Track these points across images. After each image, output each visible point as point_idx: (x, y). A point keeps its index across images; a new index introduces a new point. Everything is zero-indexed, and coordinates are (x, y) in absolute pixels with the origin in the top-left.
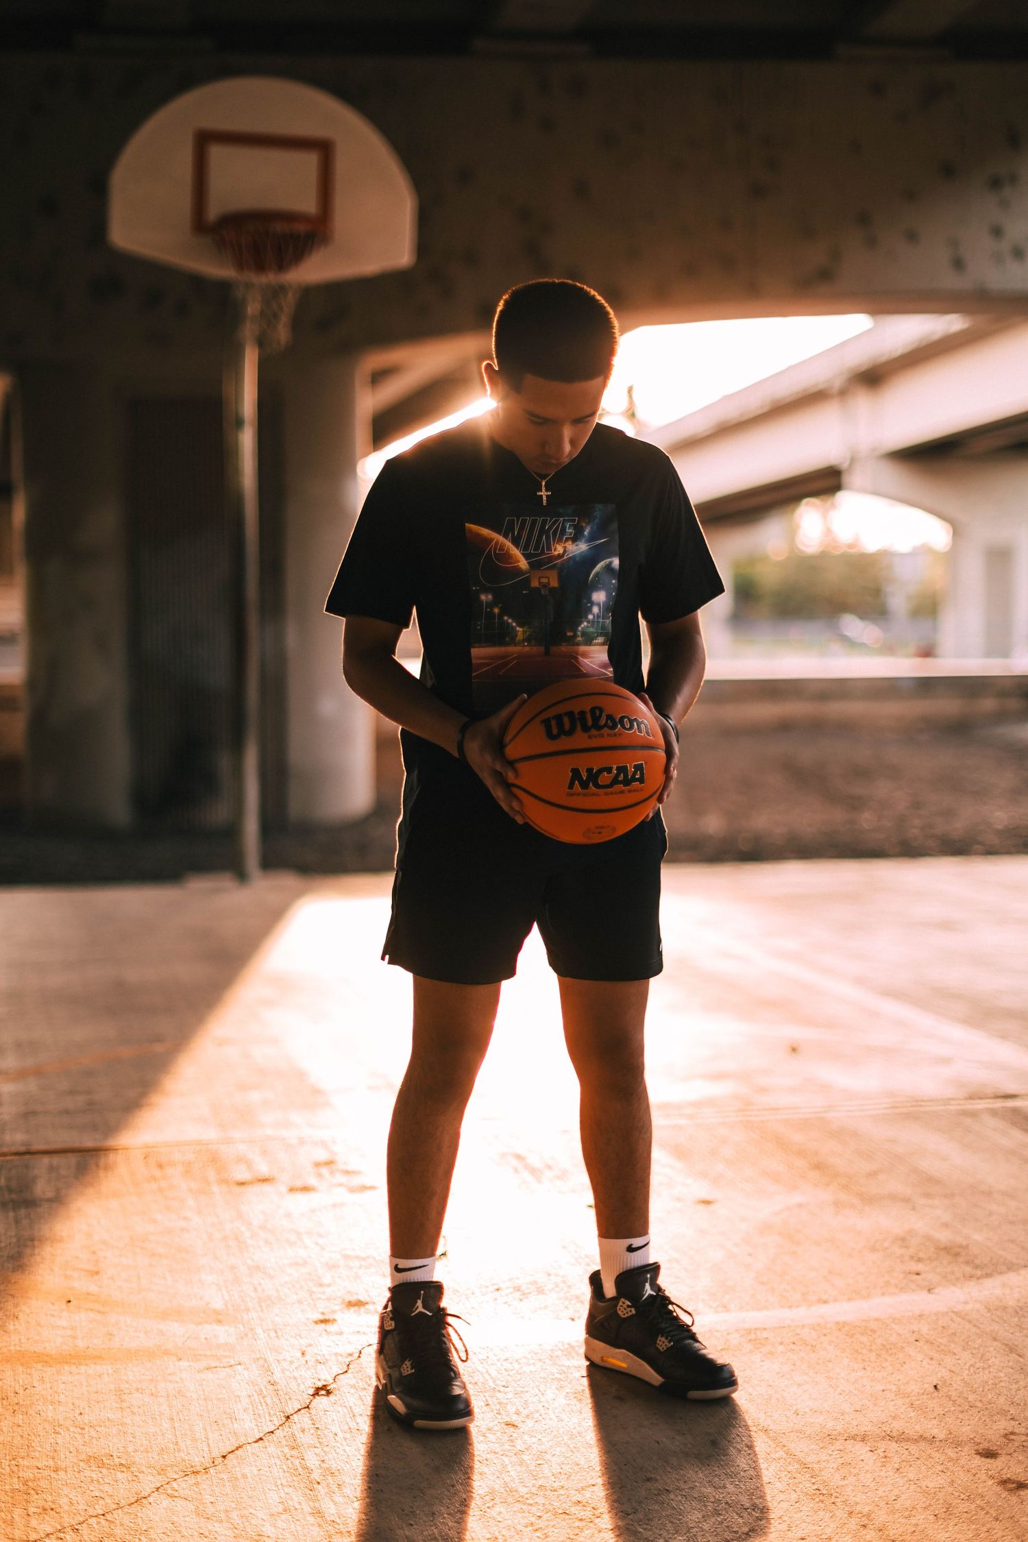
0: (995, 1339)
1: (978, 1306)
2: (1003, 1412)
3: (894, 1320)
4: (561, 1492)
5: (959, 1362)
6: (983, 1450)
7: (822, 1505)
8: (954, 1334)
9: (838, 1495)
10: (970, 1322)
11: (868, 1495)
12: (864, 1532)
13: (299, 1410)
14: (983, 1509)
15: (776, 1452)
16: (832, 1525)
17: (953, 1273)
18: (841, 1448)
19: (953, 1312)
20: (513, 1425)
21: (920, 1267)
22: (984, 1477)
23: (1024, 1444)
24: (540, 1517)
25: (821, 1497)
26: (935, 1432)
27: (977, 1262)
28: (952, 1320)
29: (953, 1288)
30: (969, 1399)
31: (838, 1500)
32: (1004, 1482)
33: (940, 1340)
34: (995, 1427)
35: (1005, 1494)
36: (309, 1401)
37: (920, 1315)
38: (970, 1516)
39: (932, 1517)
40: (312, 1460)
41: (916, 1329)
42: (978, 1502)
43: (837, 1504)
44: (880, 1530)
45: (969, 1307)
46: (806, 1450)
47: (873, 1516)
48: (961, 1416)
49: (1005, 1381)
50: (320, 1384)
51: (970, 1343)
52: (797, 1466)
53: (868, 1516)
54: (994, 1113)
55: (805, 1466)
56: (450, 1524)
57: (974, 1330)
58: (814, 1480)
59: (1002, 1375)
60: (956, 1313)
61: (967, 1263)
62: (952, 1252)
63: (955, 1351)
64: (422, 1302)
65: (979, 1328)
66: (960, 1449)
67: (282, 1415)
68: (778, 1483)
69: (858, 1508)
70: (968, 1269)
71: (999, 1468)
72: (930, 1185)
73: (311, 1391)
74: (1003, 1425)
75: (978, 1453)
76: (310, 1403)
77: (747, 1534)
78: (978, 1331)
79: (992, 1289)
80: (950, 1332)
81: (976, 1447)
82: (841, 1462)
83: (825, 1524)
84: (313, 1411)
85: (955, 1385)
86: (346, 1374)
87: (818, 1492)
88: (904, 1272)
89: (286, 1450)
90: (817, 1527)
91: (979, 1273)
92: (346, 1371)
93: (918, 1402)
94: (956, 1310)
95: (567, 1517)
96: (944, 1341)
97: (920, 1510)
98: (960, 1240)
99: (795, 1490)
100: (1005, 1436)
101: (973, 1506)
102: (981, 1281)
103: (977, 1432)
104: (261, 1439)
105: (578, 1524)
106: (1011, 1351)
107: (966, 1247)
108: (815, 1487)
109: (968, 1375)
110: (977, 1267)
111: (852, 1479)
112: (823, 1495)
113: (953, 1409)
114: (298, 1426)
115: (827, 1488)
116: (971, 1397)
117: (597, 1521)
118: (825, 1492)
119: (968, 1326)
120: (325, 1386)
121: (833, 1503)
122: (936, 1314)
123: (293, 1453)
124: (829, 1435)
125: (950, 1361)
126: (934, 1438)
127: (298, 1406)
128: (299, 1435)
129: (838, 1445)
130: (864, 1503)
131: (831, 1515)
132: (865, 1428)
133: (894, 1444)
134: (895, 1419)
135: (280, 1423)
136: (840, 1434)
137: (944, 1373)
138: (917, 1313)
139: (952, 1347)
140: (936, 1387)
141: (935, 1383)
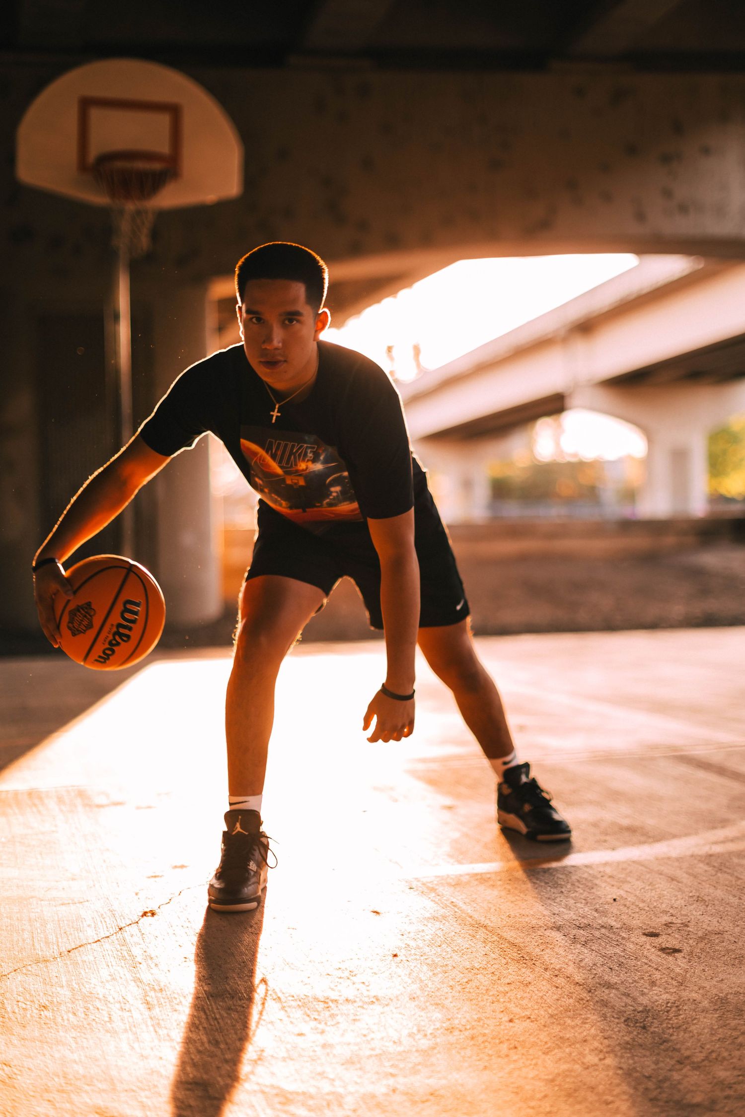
0: (661, 874)
1: (648, 858)
2: (665, 912)
3: (586, 866)
5: (633, 887)
6: (649, 932)
7: (525, 966)
8: (631, 872)
9: (537, 959)
10: (643, 866)
11: (560, 959)
12: (556, 979)
13: (132, 924)
14: (646, 964)
15: (492, 938)
16: (531, 976)
17: (631, 840)
18: (542, 934)
19: (630, 861)
21: (606, 838)
22: (648, 947)
23: (680, 928)
25: (524, 961)
26: (613, 923)
27: (650, 835)
28: (629, 865)
29: (631, 848)
30: (639, 906)
31: (537, 962)
32: (663, 949)
33: (620, 876)
34: (658, 920)
35: (664, 955)
36: (138, 919)
38: (636, 968)
39: (608, 970)
40: (137, 951)
41: (602, 870)
42: (643, 961)
43: (536, 964)
44: (568, 977)
45: (644, 858)
46: (515, 936)
47: (563, 970)
48: (633, 915)
49: (667, 896)
50: (148, 910)
51: (642, 877)
52: (507, 945)
53: (559, 970)
55: (514, 945)
57: (645, 870)
58: (519, 952)
59: (665, 893)
60: (633, 862)
61: (642, 835)
62: (632, 830)
63: (630, 881)
64: (240, 825)
66: (631, 932)
67: (116, 927)
68: (493, 955)
69: (552, 966)
70: (643, 839)
71: (660, 942)
72: (616, 796)
73: (141, 914)
74: (666, 918)
75: (644, 934)
77: (467, 982)
78: (648, 870)
79: (660, 848)
80: (628, 871)
81: (643, 932)
82: (541, 942)
83: (526, 976)
84: (139, 925)
85: (629, 899)
87: (522, 958)
88: (595, 841)
89: (118, 946)
90: (520, 978)
91: (651, 840)
92: (168, 903)
93: (601, 909)
94: (632, 860)
96: (623, 876)
97: (599, 966)
98: (637, 824)
99: (504, 958)
100: (666, 925)
101: (639, 963)
102: (652, 844)
103: (645, 924)
104: (99, 941)
106: (673, 880)
107: (642, 828)
108: (521, 955)
109: (639, 893)
110: (649, 837)
111: (548, 951)
112: (526, 960)
113: (627, 911)
114: (128, 933)
115: (529, 956)
116: (641, 905)
118: (527, 958)
119: (641, 868)
120: (152, 911)
121: (534, 964)
122: (618, 862)
123: (123, 948)
124: (533, 928)
125: (627, 887)
126: (612, 927)
127: (129, 922)
128: (128, 938)
129: (539, 933)
130: (557, 964)
131: (531, 970)
132: (560, 923)
133: (582, 931)
134: (583, 917)
135: (115, 931)
136: (541, 927)
137: (622, 893)
138: (604, 862)
139: (629, 879)
140: (615, 900)
141: (615, 898)
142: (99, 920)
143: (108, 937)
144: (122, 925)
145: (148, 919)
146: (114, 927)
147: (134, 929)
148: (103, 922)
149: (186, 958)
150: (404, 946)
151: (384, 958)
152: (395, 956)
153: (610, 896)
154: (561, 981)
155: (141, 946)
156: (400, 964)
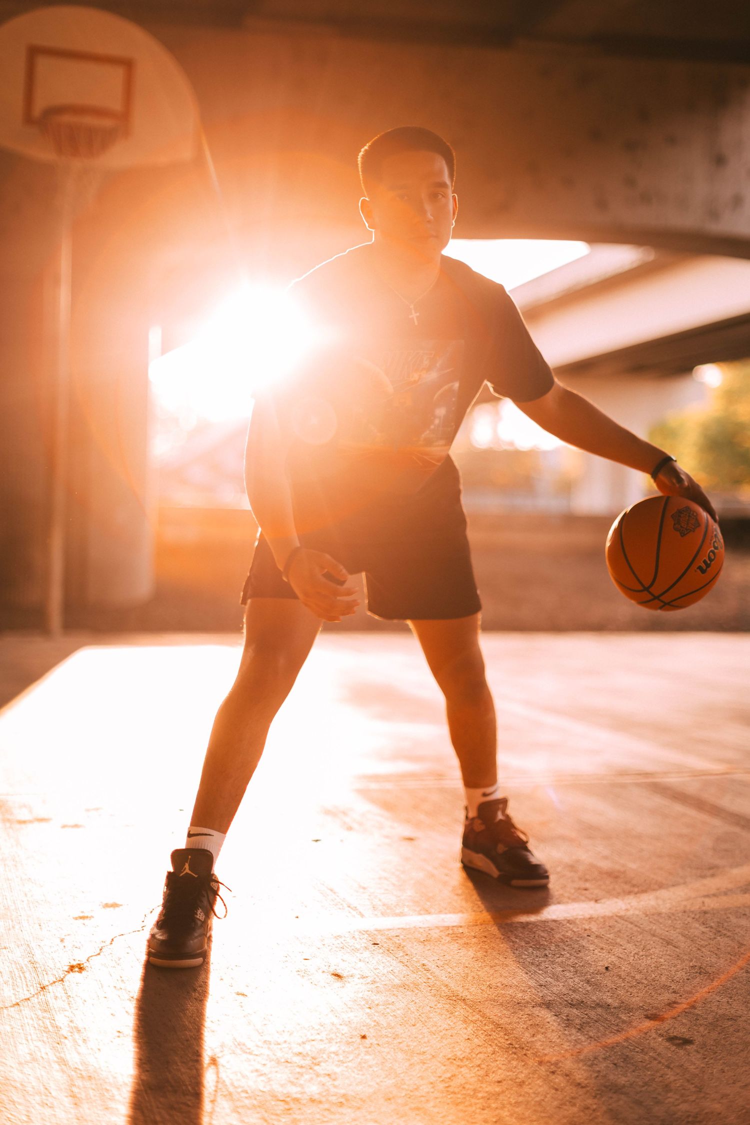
0: (654, 935)
1: (637, 912)
2: (666, 987)
3: (569, 921)
4: (285, 1045)
5: (625, 951)
6: (652, 1014)
7: (515, 1056)
8: (620, 931)
9: (529, 1048)
10: (632, 923)
11: (554, 1048)
12: (553, 1077)
13: (54, 982)
14: (655, 1059)
15: (473, 1016)
16: (524, 1072)
17: (614, 889)
18: (530, 1013)
19: (617, 916)
20: (243, 995)
21: (587, 885)
22: (654, 1035)
23: (686, 1011)
24: (264, 1065)
25: (514, 1050)
26: (610, 1001)
27: (634, 882)
28: (616, 921)
29: (616, 900)
30: (636, 978)
31: (529, 1052)
32: (671, 1039)
33: (608, 936)
34: (660, 998)
35: (673, 1048)
36: (64, 975)
37: (590, 918)
38: (644, 1064)
39: (611, 1065)
40: (61, 1020)
41: (587, 927)
42: (651, 1054)
43: (528, 1055)
44: (567, 1075)
45: (631, 912)
46: (499, 1015)
47: (560, 1064)
48: (630, 990)
49: (664, 965)
50: (74, 963)
51: (633, 938)
52: (491, 1026)
53: (556, 1064)
54: (638, 785)
55: (498, 1026)
56: (183, 1070)
57: (635, 929)
58: (506, 1037)
59: (662, 960)
60: (620, 917)
61: (626, 883)
62: (613, 875)
63: (621, 943)
64: (189, 866)
65: (639, 927)
66: (631, 1014)
67: (38, 986)
68: (476, 1040)
69: (547, 1058)
70: (627, 887)
71: (667, 1028)
73: (66, 968)
74: (667, 996)
75: (647, 1017)
76: (64, 977)
77: (450, 1078)
78: (639, 930)
79: (648, 901)
80: (616, 930)
81: (645, 1013)
82: (530, 1024)
83: (518, 1071)
84: (66, 983)
85: (623, 968)
86: (98, 956)
87: (511, 1046)
88: (575, 888)
89: (39, 1013)
90: (510, 1073)
91: (636, 890)
92: (99, 954)
93: (593, 980)
94: (619, 915)
95: (289, 1065)
96: (611, 936)
97: (601, 1060)
98: (617, 867)
99: (490, 1045)
100: (669, 1004)
101: (647, 1058)
102: (638, 895)
103: (645, 1002)
104: (18, 1004)
105: (298, 1070)
106: (668, 943)
107: (624, 872)
108: (509, 1042)
109: (633, 960)
110: (634, 886)
111: (540, 1036)
112: (516, 1048)
113: (623, 985)
114: (52, 994)
115: (518, 1043)
116: (638, 977)
117: (316, 1068)
118: (517, 1046)
119: (630, 926)
120: (79, 964)
121: (525, 1055)
122: (603, 917)
123: (45, 1014)
124: (518, 1003)
125: (617, 951)
126: (609, 1005)
127: (53, 979)
128: (52, 1002)
129: (527, 1011)
130: (552, 1055)
131: (523, 1064)
132: (549, 998)
133: (575, 1010)
134: (574, 991)
135: (36, 992)
136: (528, 1002)
137: (613, 959)
138: (588, 916)
139: (618, 940)
140: (607, 968)
141: (606, 965)
142: (17, 975)
143: (29, 999)
144: (46, 983)
145: (75, 976)
146: (35, 985)
147: (58, 989)
148: (23, 978)
149: (119, 1032)
150: (373, 1024)
151: (350, 1040)
152: (364, 1037)
153: (601, 963)
154: (558, 1080)
155: (67, 1013)
156: (370, 1049)
